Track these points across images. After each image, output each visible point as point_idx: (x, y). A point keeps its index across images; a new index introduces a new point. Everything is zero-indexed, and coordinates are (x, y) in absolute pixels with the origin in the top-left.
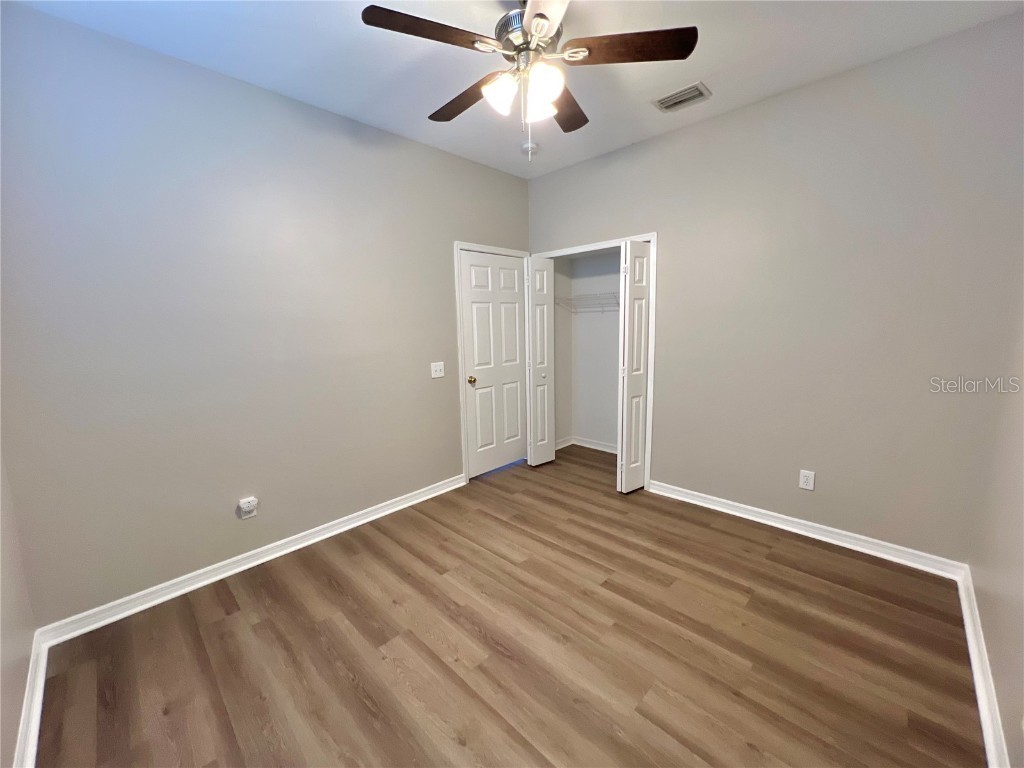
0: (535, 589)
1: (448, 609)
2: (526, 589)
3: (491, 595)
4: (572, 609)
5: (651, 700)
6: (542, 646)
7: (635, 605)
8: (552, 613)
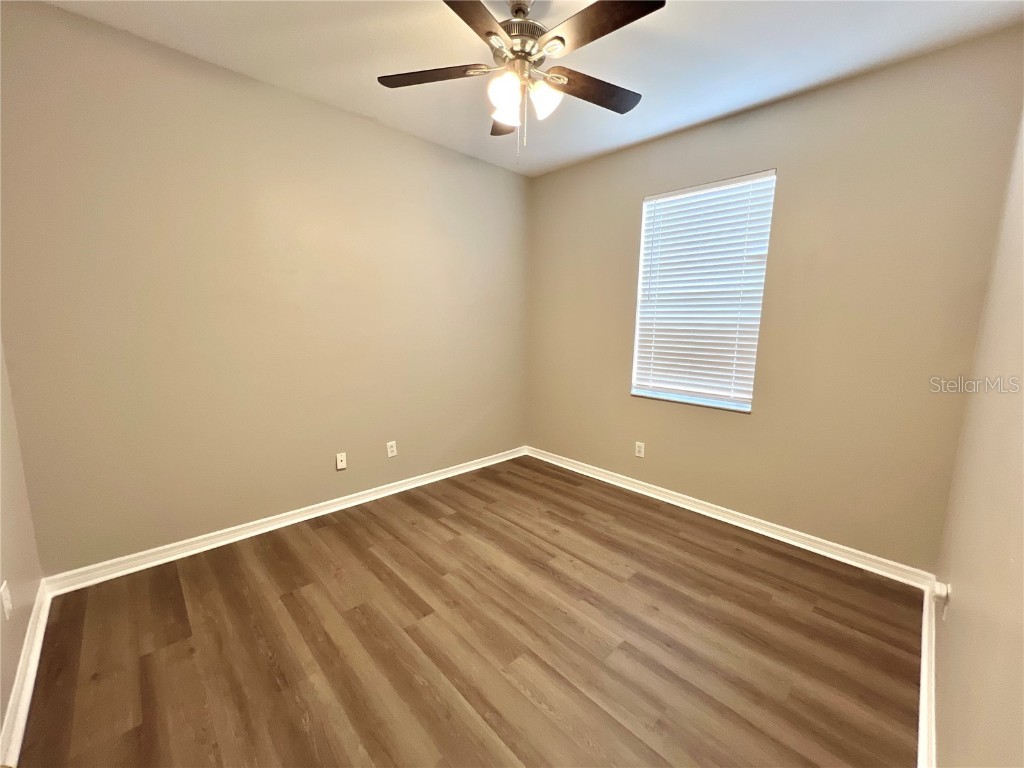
0: (507, 612)
1: (595, 598)
2: (518, 613)
3: (556, 609)
4: (475, 589)
5: (449, 536)
6: (509, 565)
7: (414, 589)
8: (495, 586)
